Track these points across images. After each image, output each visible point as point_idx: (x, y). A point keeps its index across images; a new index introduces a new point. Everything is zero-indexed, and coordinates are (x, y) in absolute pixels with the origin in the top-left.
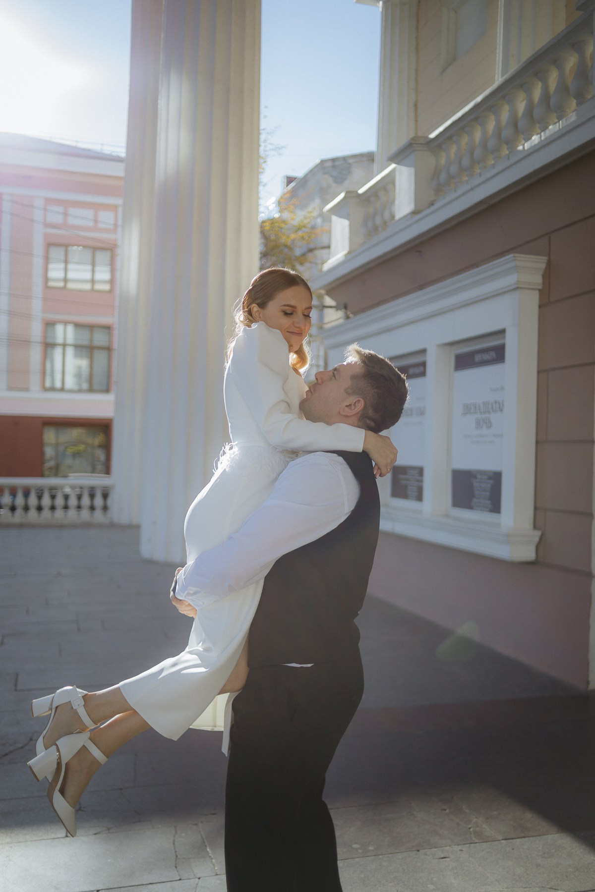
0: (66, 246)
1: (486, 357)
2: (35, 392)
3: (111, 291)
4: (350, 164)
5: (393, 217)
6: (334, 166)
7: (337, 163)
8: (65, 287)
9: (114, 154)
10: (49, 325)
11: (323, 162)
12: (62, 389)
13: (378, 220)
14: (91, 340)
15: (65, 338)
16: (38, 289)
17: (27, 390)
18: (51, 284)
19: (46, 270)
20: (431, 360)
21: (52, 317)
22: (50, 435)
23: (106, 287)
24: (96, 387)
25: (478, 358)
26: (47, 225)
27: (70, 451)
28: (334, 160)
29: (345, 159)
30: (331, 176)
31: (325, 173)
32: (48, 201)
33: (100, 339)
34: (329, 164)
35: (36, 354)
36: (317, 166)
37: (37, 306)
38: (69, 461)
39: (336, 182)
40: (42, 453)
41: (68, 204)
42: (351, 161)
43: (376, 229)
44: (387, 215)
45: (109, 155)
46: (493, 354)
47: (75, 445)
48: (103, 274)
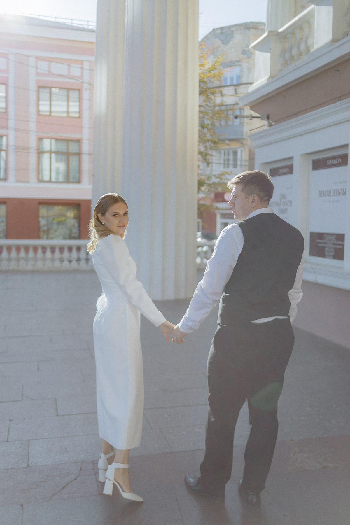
0: (50, 88)
1: (335, 162)
2: (33, 183)
3: (80, 117)
4: (233, 31)
5: (308, 49)
6: (222, 33)
7: (224, 31)
8: (50, 115)
9: (80, 26)
10: (40, 139)
11: (214, 30)
12: (50, 181)
13: (295, 51)
14: (68, 149)
15: (51, 148)
16: (33, 117)
17: (28, 182)
18: (41, 113)
19: (38, 105)
20: (297, 164)
21: (41, 135)
22: (43, 211)
23: (77, 115)
24: (71, 179)
25: (329, 162)
26: (38, 74)
27: (56, 221)
28: (222, 28)
29: (229, 27)
30: (220, 40)
31: (216, 38)
32: (38, 58)
33: (73, 148)
34: (219, 31)
35: (33, 158)
36: (210, 33)
37: (33, 126)
38: (55, 227)
39: (223, 43)
40: (39, 223)
41: (50, 60)
42: (233, 29)
43: (292, 58)
44: (302, 47)
45: (77, 27)
46: (340, 160)
47: (59, 217)
48: (74, 108)
